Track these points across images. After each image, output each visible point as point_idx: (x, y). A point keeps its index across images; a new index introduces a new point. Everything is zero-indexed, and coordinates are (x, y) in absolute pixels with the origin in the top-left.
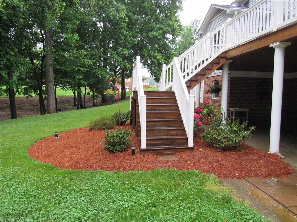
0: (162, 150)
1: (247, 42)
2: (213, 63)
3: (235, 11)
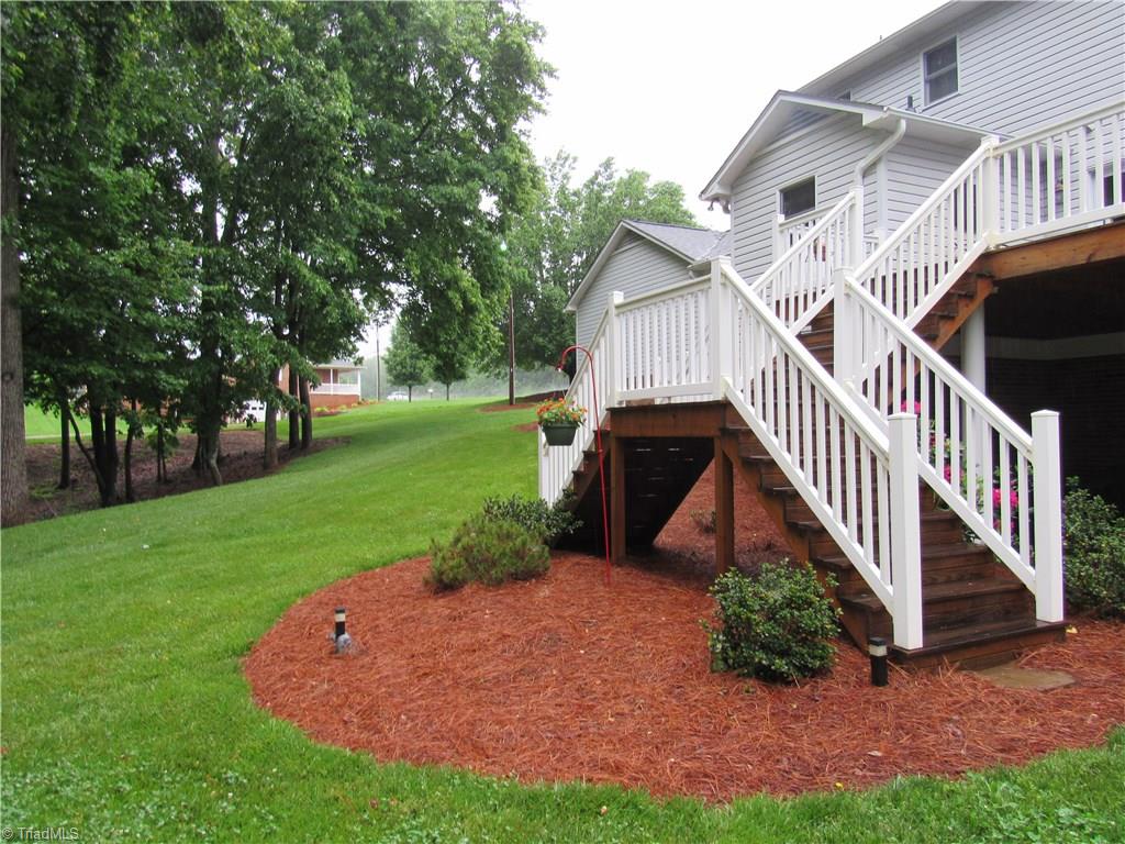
0: (974, 649)
2: (960, 295)
3: (898, 120)
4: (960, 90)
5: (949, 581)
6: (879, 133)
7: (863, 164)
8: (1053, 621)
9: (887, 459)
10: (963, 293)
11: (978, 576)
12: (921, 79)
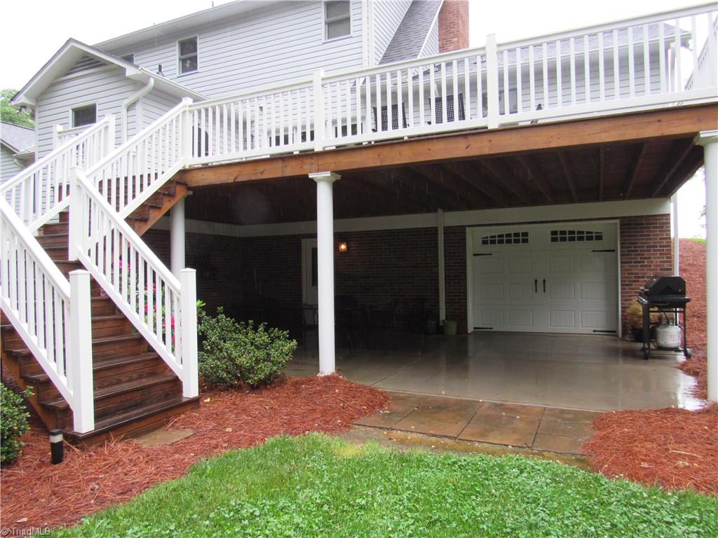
0: (135, 424)
1: (246, 158)
2: (164, 194)
3: (149, 77)
4: (199, 70)
5: (130, 380)
6: (138, 83)
7: (126, 102)
8: (191, 397)
9: (69, 302)
10: (167, 193)
11: (153, 374)
12: (177, 57)
